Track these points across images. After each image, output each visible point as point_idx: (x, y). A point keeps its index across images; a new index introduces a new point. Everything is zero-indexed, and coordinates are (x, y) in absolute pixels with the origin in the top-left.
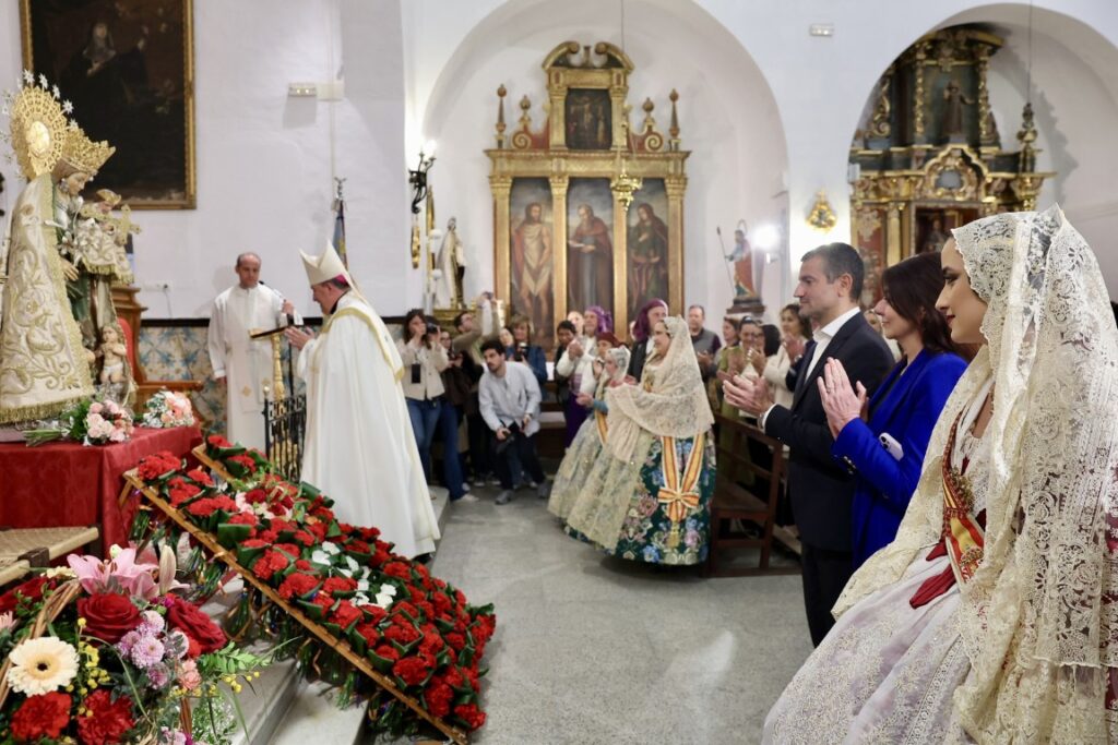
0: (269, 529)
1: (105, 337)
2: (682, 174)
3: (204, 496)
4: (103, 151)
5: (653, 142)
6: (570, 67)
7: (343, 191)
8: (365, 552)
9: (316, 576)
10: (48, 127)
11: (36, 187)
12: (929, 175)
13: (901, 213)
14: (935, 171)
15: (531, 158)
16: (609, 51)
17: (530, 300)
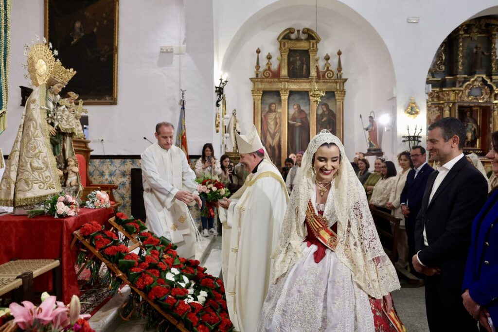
0: (145, 262)
1: (69, 164)
2: (343, 89)
3: (112, 244)
4: (71, 73)
5: (329, 74)
6: (291, 39)
7: (185, 96)
9: (167, 287)
10: (46, 62)
11: (38, 90)
12: (465, 90)
13: (450, 108)
14: (468, 88)
15: (272, 81)
16: (309, 32)
17: (270, 148)
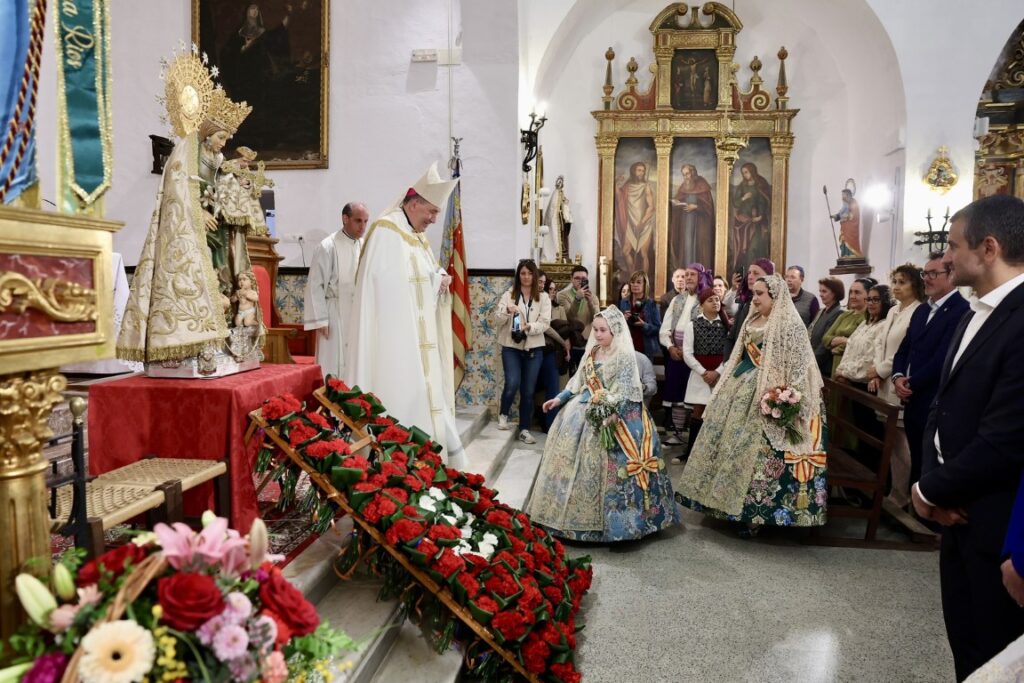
0: (380, 473)
1: (240, 284)
2: (789, 133)
3: (321, 438)
4: (244, 109)
5: (760, 101)
6: (678, 28)
7: (460, 149)
8: (469, 499)
9: (422, 523)
10: (197, 90)
11: (184, 145)
15: (637, 118)
16: (717, 11)
17: (633, 257)
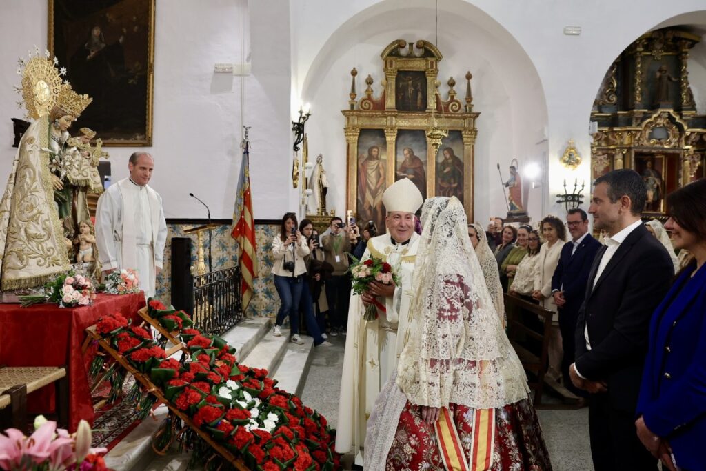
0: (189, 372)
2: (474, 128)
3: (142, 346)
4: (86, 100)
5: (454, 106)
6: (400, 56)
7: (249, 135)
8: (257, 388)
9: (221, 408)
10: (49, 84)
11: (38, 124)
12: (645, 130)
13: (624, 155)
14: (649, 127)
15: (372, 116)
16: (425, 46)
17: (370, 210)
